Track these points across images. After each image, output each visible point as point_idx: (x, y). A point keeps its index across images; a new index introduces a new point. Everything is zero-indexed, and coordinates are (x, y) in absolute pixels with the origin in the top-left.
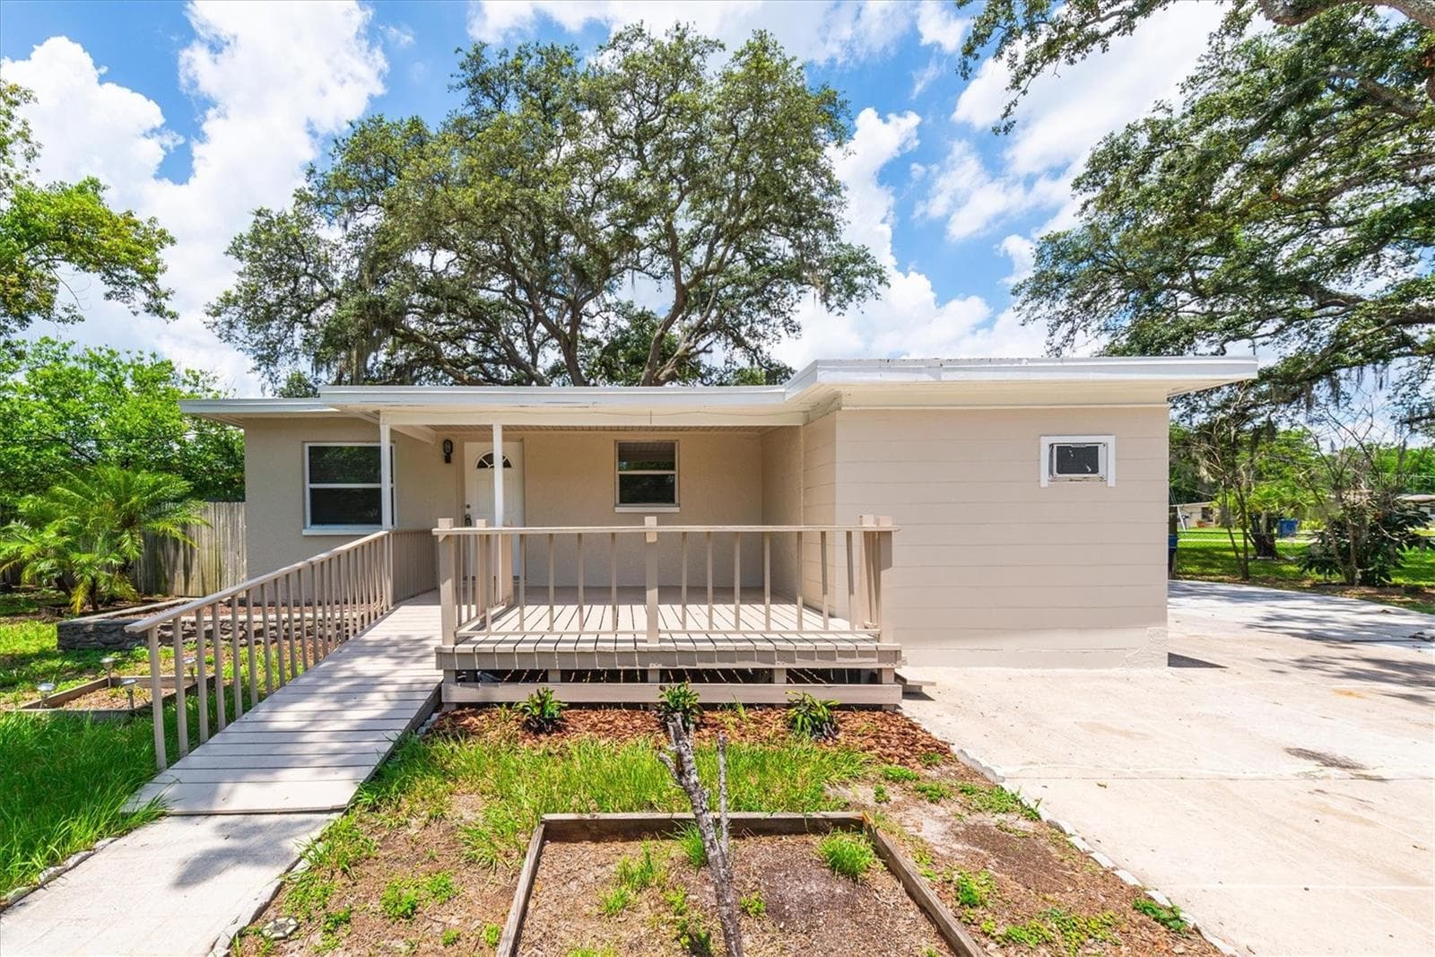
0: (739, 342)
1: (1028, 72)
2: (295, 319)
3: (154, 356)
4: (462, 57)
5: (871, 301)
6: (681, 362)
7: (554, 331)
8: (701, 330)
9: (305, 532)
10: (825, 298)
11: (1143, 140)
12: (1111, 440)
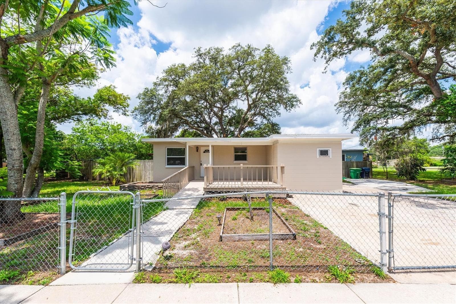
0: (265, 117)
1: (329, 60)
2: (151, 113)
3: (117, 123)
4: (195, 50)
5: (297, 108)
6: (249, 122)
7: (215, 114)
8: (255, 115)
9: (166, 167)
10: (286, 108)
11: (358, 75)
12: (330, 149)
